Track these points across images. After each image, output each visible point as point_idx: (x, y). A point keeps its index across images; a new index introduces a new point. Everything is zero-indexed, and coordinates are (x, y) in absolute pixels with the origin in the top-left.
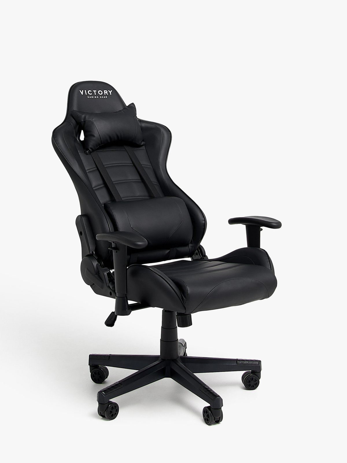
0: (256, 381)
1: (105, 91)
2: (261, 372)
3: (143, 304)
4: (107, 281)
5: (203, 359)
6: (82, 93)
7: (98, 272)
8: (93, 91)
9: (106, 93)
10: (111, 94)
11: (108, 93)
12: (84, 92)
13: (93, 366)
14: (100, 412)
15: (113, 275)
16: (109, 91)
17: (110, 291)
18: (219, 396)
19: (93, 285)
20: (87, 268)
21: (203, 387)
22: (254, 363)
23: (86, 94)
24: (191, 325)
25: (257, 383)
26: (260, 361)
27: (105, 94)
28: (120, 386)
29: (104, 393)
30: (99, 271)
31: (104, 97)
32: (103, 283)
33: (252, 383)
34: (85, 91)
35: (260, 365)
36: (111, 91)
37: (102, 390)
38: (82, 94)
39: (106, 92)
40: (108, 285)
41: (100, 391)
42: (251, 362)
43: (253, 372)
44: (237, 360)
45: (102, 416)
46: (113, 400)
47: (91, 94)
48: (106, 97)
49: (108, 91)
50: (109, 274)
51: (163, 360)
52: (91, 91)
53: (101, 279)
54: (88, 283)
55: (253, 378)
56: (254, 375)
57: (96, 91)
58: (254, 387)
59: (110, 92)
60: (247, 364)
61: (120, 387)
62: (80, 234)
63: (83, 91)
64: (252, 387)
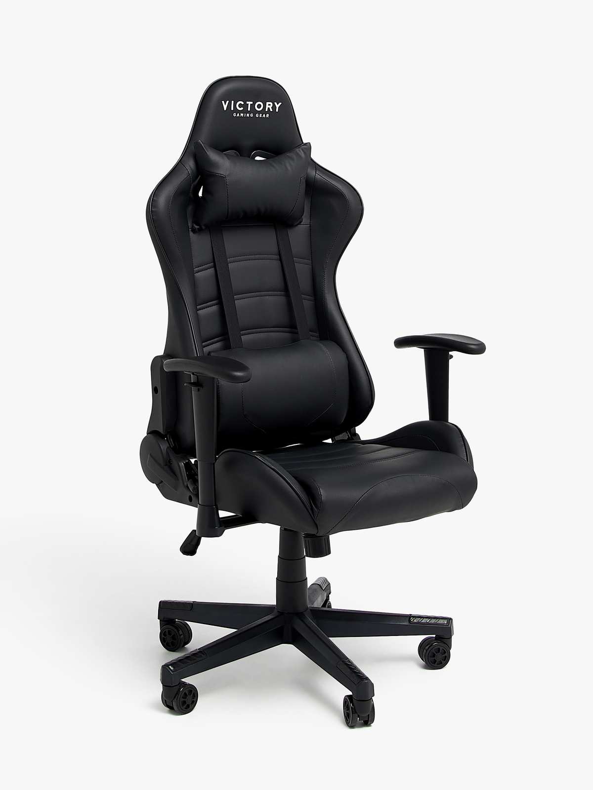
0: (445, 652)
1: (268, 103)
2: (453, 637)
3: (246, 517)
4: (184, 477)
5: (350, 613)
6: (225, 107)
7: (169, 462)
8: (247, 103)
9: (269, 108)
10: (277, 111)
11: (274, 107)
12: (229, 106)
13: (165, 621)
14: (165, 700)
15: (194, 467)
16: (276, 103)
17: (189, 494)
18: (367, 678)
19: (160, 483)
20: (150, 455)
21: (343, 661)
22: (441, 621)
23: (232, 109)
24: (329, 553)
25: (446, 656)
26: (451, 619)
27: (267, 110)
28: (201, 656)
29: (172, 668)
30: (170, 460)
31: (264, 115)
32: (178, 480)
33: (439, 657)
34: (233, 102)
35: (449, 626)
36: (280, 104)
37: (168, 663)
38: (225, 110)
39: (269, 105)
40: (185, 484)
41: (166, 664)
42: (433, 621)
43: (438, 638)
44: (410, 617)
45: (168, 706)
46: (187, 680)
47: (242, 108)
48: (268, 115)
49: (274, 104)
50: (188, 465)
51: (281, 614)
52: (242, 103)
53: (173, 472)
54: (151, 479)
55: (439, 649)
56: (442, 644)
57: (252, 103)
58: (441, 663)
59: (277, 106)
60: (428, 623)
61: (201, 659)
62: (155, 390)
63: (228, 102)
64: (439, 664)
